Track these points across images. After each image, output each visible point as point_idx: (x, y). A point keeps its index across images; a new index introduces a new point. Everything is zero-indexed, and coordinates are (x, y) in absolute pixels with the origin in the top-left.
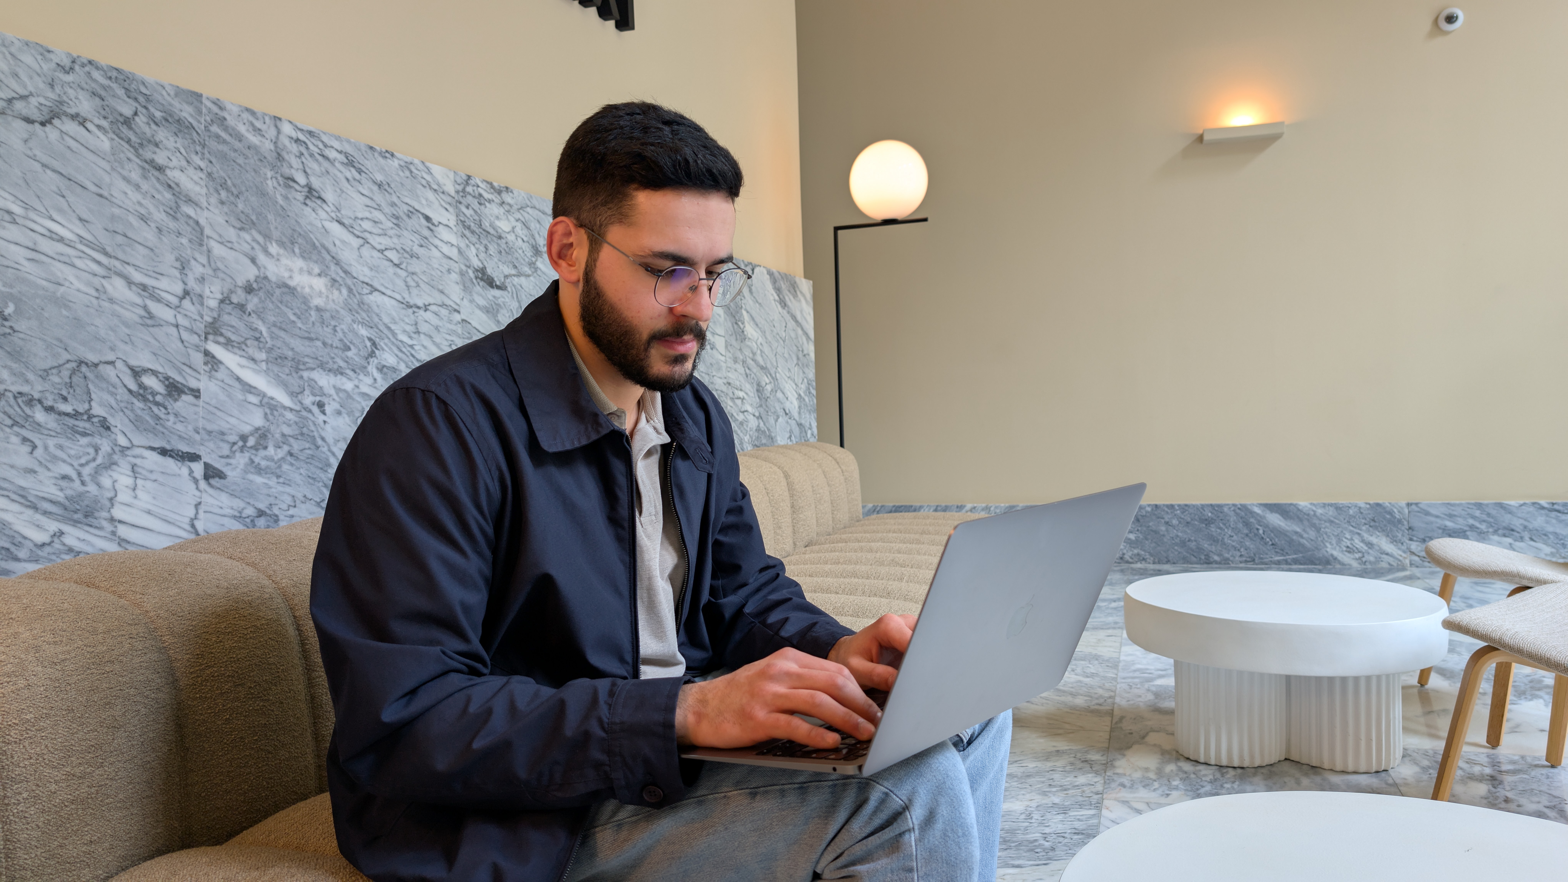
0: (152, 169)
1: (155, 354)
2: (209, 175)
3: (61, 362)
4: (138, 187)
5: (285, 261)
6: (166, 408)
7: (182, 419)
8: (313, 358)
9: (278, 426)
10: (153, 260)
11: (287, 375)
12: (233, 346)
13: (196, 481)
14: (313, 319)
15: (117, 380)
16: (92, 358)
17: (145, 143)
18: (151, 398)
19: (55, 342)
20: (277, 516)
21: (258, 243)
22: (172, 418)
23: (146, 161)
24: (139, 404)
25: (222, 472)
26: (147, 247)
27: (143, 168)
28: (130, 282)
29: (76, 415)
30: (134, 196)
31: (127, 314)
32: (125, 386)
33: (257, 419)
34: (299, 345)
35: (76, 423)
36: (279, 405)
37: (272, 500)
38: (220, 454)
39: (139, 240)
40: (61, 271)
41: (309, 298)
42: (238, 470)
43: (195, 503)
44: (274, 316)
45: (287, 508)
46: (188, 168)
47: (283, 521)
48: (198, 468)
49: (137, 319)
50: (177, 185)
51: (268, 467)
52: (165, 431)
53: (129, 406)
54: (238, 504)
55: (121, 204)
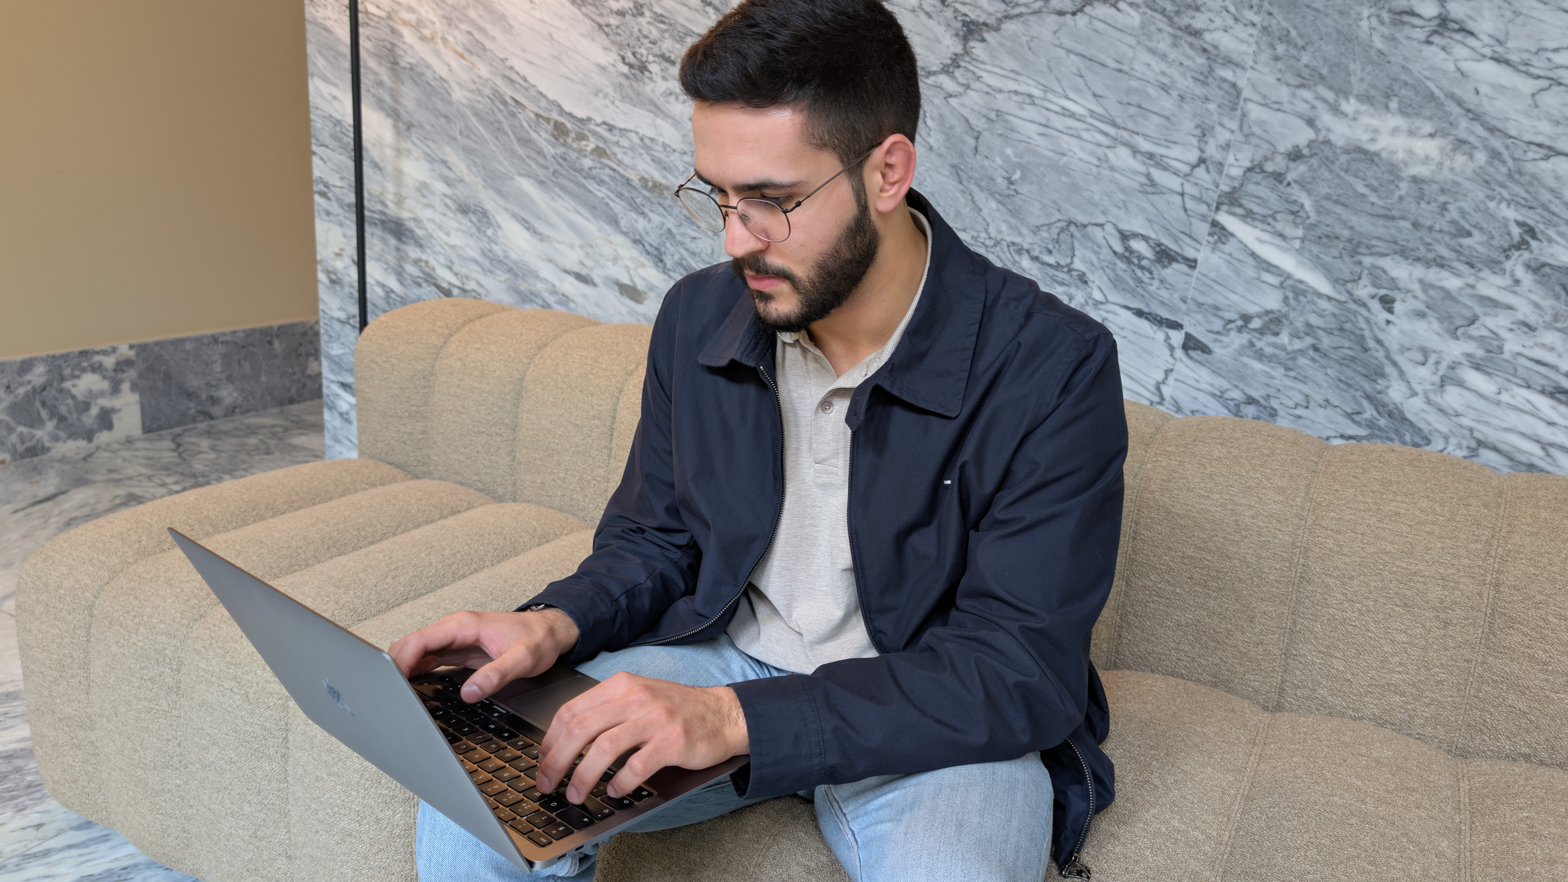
0: (1185, 35)
1: (1149, 221)
2: (1265, 29)
3: (1052, 221)
4: (1164, 57)
5: (1365, 120)
6: (1151, 273)
7: (1168, 286)
8: (1387, 241)
9: (1302, 313)
10: (1167, 129)
11: (1334, 258)
12: (1254, 219)
13: (1172, 348)
14: (1402, 192)
15: (1104, 241)
16: (1082, 219)
17: (1182, 9)
18: (1136, 261)
19: (1050, 204)
20: (1275, 410)
21: (1325, 101)
22: (1156, 283)
23: (1180, 29)
24: (1121, 265)
25: (1207, 347)
26: (1163, 116)
27: (1175, 36)
28: (1135, 151)
29: (1057, 267)
30: (1157, 65)
31: (1126, 182)
32: (1111, 247)
33: (1273, 301)
34: (1363, 224)
35: (1056, 273)
36: (1310, 290)
37: (1272, 392)
38: (1209, 328)
39: (1154, 110)
40: (1067, 143)
41: (1402, 166)
42: (1230, 350)
43: (1166, 368)
44: (1329, 187)
45: (1293, 406)
46: (1235, 26)
47: (1283, 417)
48: (1177, 338)
49: (1136, 186)
50: (1216, 47)
51: (1274, 355)
52: (1145, 294)
53: (1111, 266)
54: (1221, 383)
55: (1141, 76)
